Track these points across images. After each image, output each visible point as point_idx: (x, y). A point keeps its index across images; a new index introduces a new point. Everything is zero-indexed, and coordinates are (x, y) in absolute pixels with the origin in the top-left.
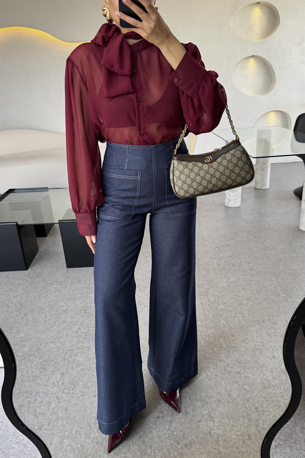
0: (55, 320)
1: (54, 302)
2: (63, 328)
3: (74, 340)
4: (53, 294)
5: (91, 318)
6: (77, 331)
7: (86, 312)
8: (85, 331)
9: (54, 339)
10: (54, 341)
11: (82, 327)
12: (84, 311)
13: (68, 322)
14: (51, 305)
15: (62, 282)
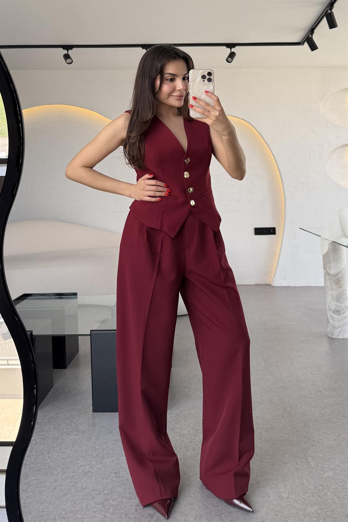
0: (70, 484)
1: (71, 459)
2: (81, 497)
3: (97, 516)
4: (70, 448)
5: (125, 485)
6: (103, 503)
7: (119, 475)
8: (115, 503)
9: (67, 514)
10: (66, 515)
11: (111, 498)
12: (115, 474)
13: (89, 489)
14: (66, 464)
15: (85, 431)
